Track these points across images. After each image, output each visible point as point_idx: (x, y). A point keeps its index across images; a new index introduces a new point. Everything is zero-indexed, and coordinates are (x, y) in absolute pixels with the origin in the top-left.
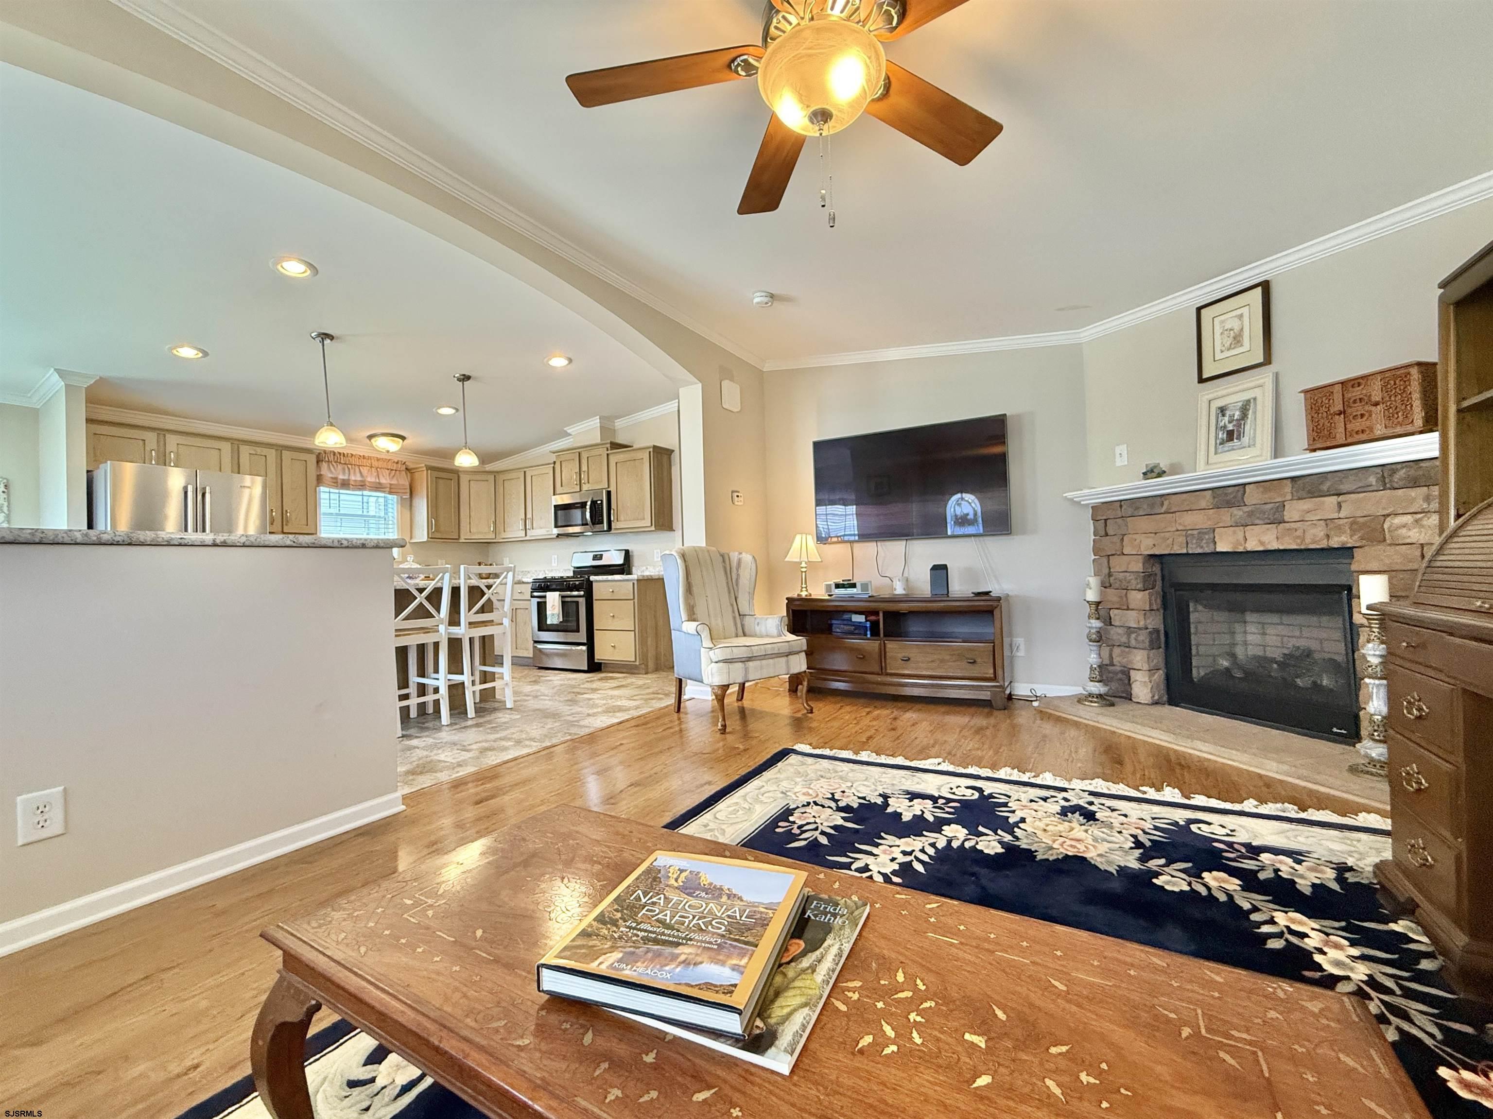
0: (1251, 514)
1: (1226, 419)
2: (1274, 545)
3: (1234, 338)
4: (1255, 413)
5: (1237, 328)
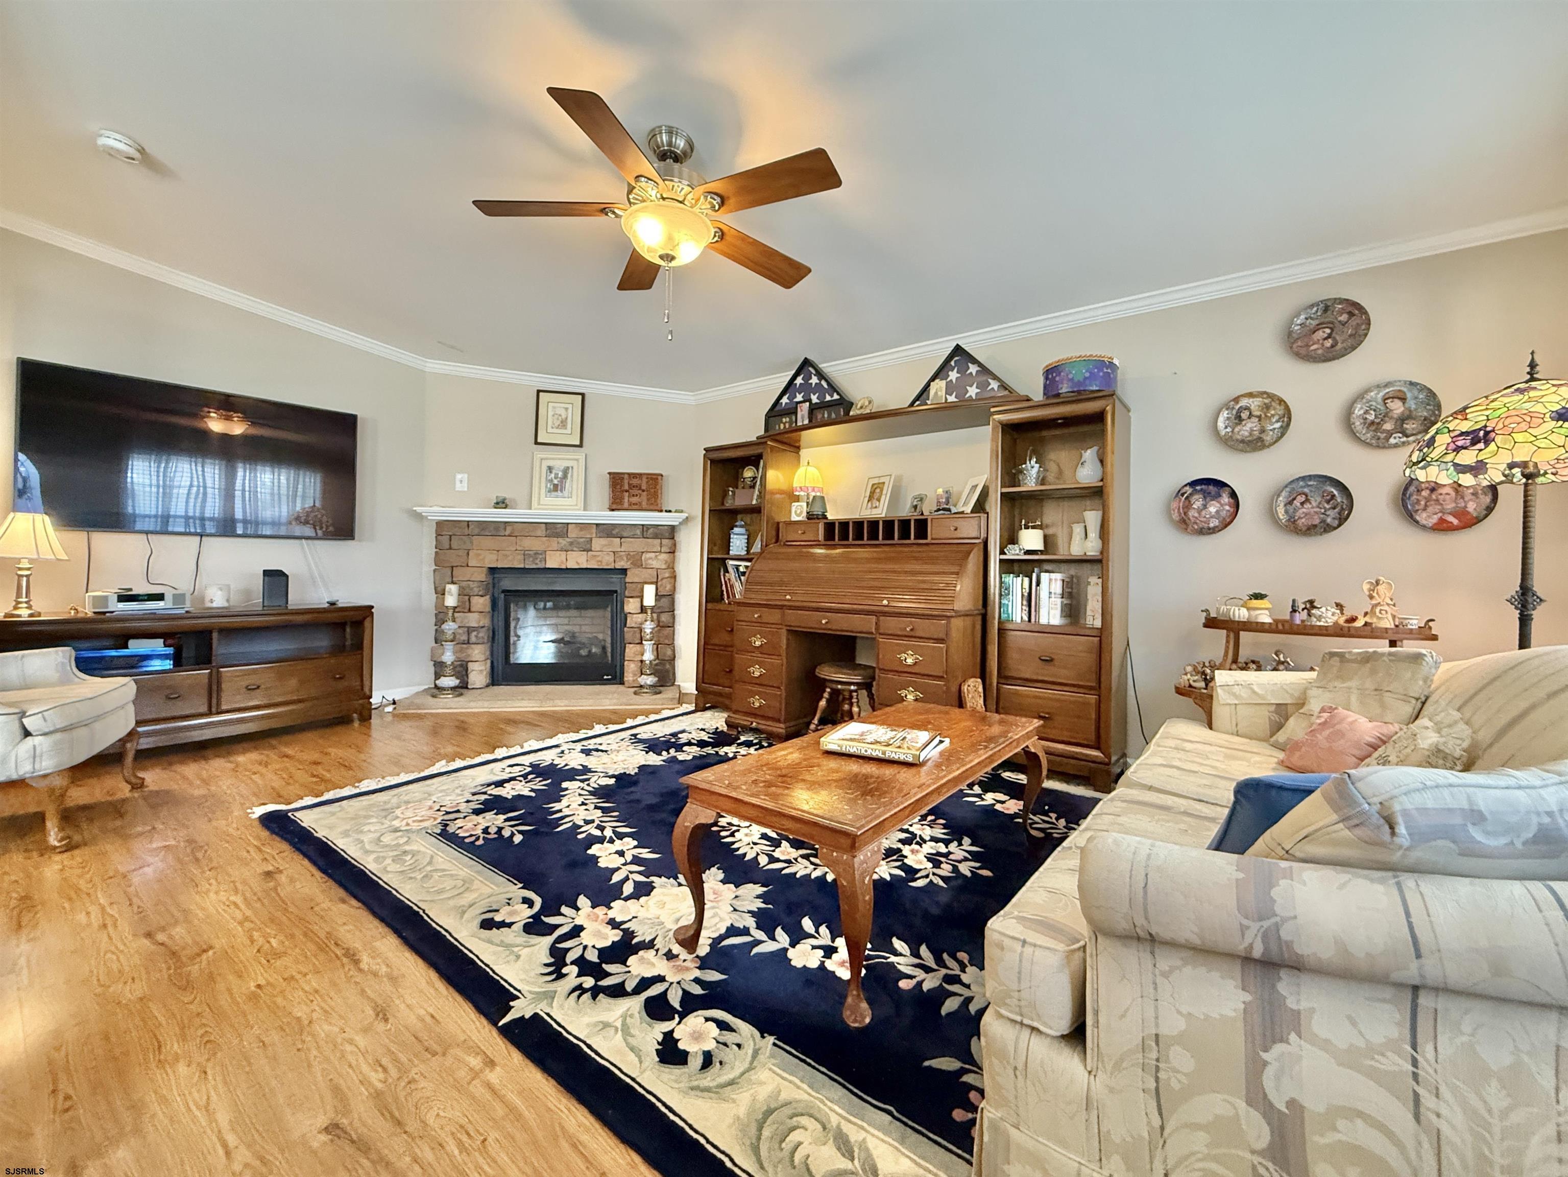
0: (571, 544)
1: (553, 475)
2: (584, 565)
3: (562, 422)
4: (572, 476)
5: (564, 416)
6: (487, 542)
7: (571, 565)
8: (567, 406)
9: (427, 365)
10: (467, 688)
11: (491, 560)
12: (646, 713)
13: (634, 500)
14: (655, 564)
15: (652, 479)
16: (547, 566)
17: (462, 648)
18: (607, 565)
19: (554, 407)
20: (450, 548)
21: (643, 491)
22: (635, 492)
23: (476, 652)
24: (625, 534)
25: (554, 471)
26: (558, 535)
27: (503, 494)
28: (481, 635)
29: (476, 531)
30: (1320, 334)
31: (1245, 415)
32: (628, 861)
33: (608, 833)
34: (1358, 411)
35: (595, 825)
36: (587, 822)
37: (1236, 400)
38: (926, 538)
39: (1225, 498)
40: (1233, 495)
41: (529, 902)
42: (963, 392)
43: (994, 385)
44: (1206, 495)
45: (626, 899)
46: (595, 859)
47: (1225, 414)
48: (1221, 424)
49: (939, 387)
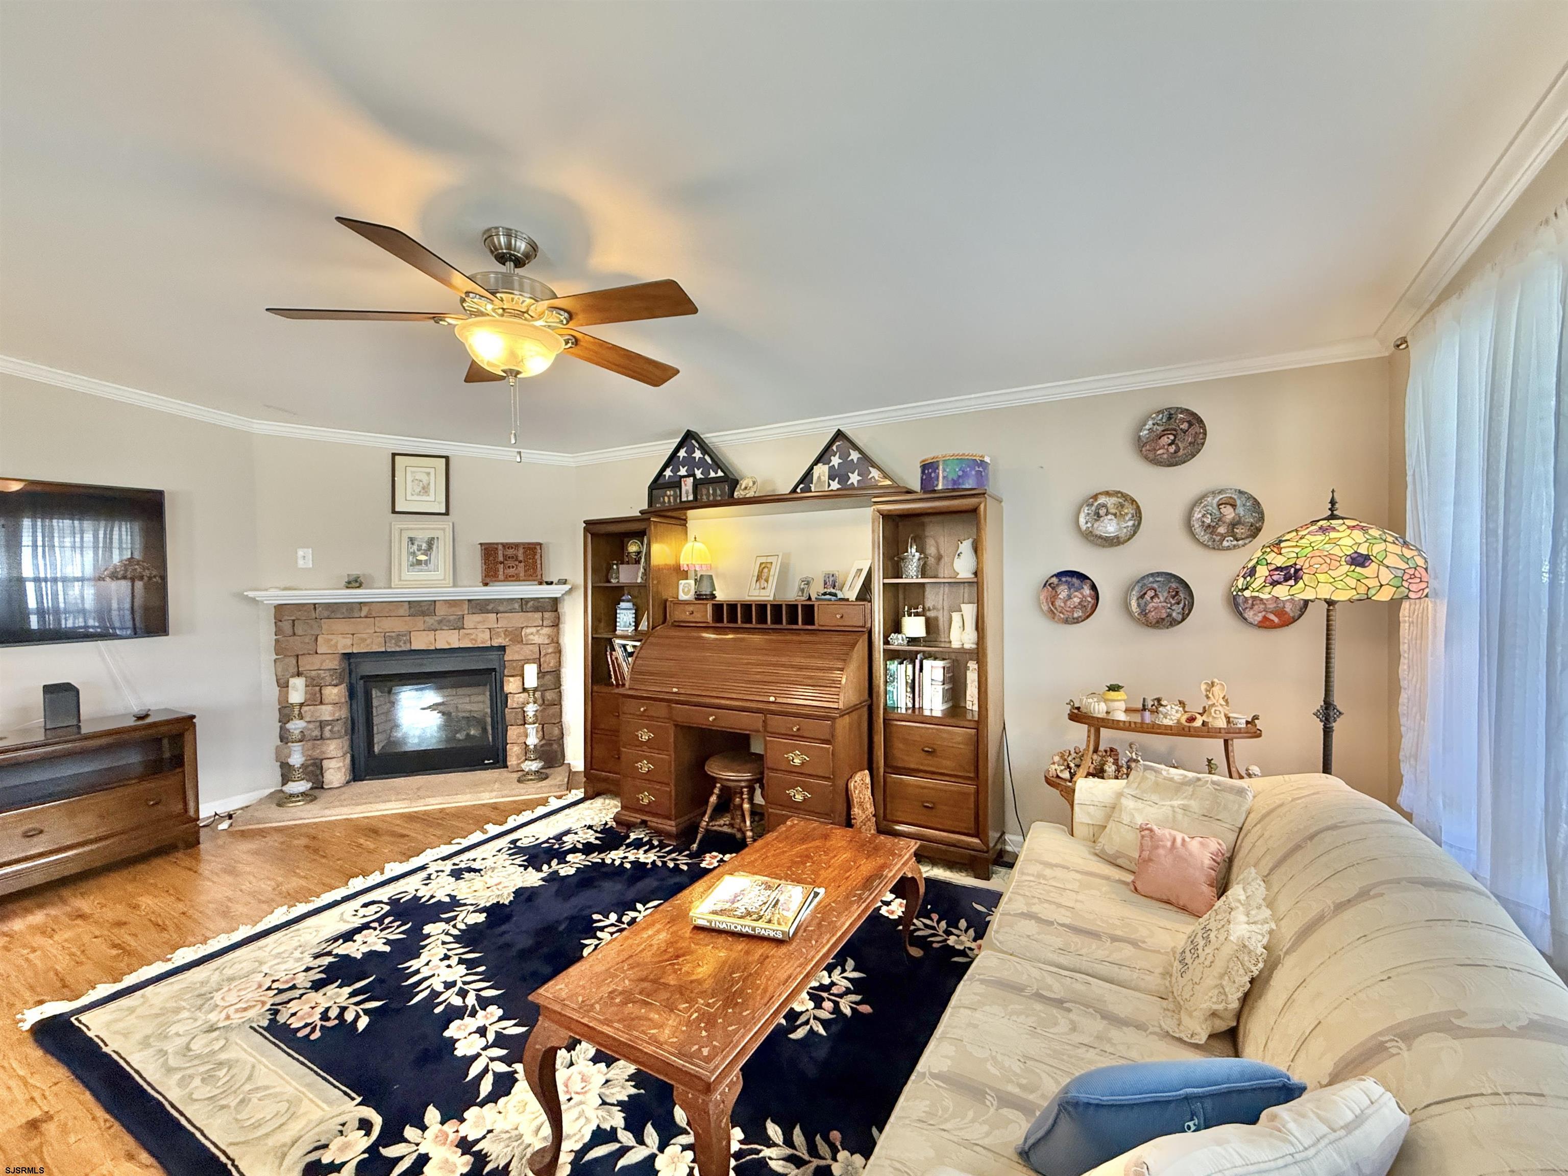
0: (440, 622)
1: (415, 547)
2: (456, 644)
3: (423, 488)
4: (438, 547)
5: (425, 482)
6: (340, 626)
7: (441, 645)
8: (428, 470)
9: (255, 426)
10: (322, 788)
11: (345, 645)
12: (531, 805)
13: (511, 571)
14: (537, 639)
15: (529, 549)
16: (413, 648)
17: (314, 745)
18: (482, 643)
19: (413, 472)
20: (294, 634)
21: (520, 562)
22: (510, 563)
23: (332, 747)
24: (501, 609)
25: (416, 543)
26: (424, 614)
27: (355, 572)
28: (336, 729)
29: (326, 614)
30: (1165, 440)
31: (1102, 512)
32: (490, 1042)
33: (471, 1000)
34: (1197, 515)
35: (456, 989)
36: (449, 985)
37: (1095, 497)
38: (813, 624)
39: (1087, 591)
40: (1094, 587)
41: (365, 1125)
42: (844, 479)
43: (875, 473)
44: (1070, 586)
45: (482, 1105)
46: (453, 1042)
47: (1086, 510)
48: (1082, 520)
49: (821, 471)
